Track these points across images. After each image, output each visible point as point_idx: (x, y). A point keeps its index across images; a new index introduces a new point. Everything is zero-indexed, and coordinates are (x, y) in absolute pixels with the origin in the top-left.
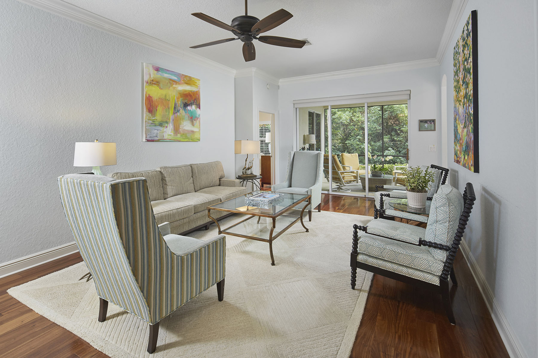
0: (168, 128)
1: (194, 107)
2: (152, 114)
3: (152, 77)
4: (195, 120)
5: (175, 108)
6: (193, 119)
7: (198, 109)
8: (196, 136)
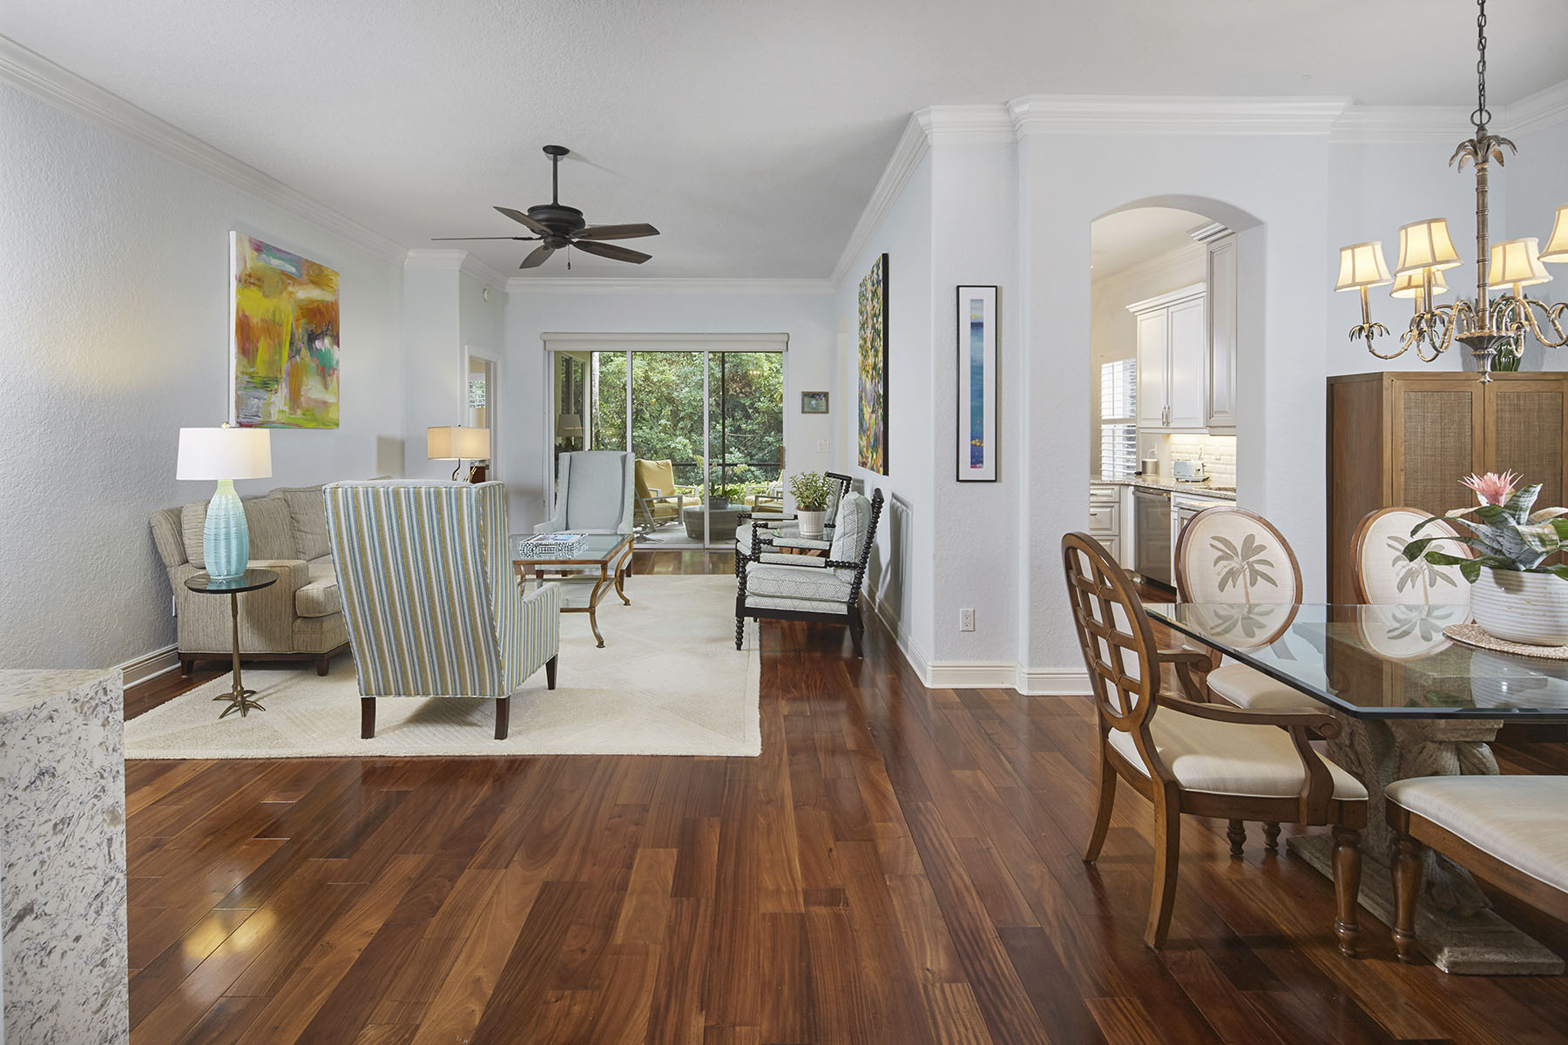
0: (279, 394)
1: (327, 341)
2: (249, 360)
3: (248, 265)
4: (329, 375)
5: (291, 344)
6: (326, 370)
7: (335, 347)
8: (332, 415)
